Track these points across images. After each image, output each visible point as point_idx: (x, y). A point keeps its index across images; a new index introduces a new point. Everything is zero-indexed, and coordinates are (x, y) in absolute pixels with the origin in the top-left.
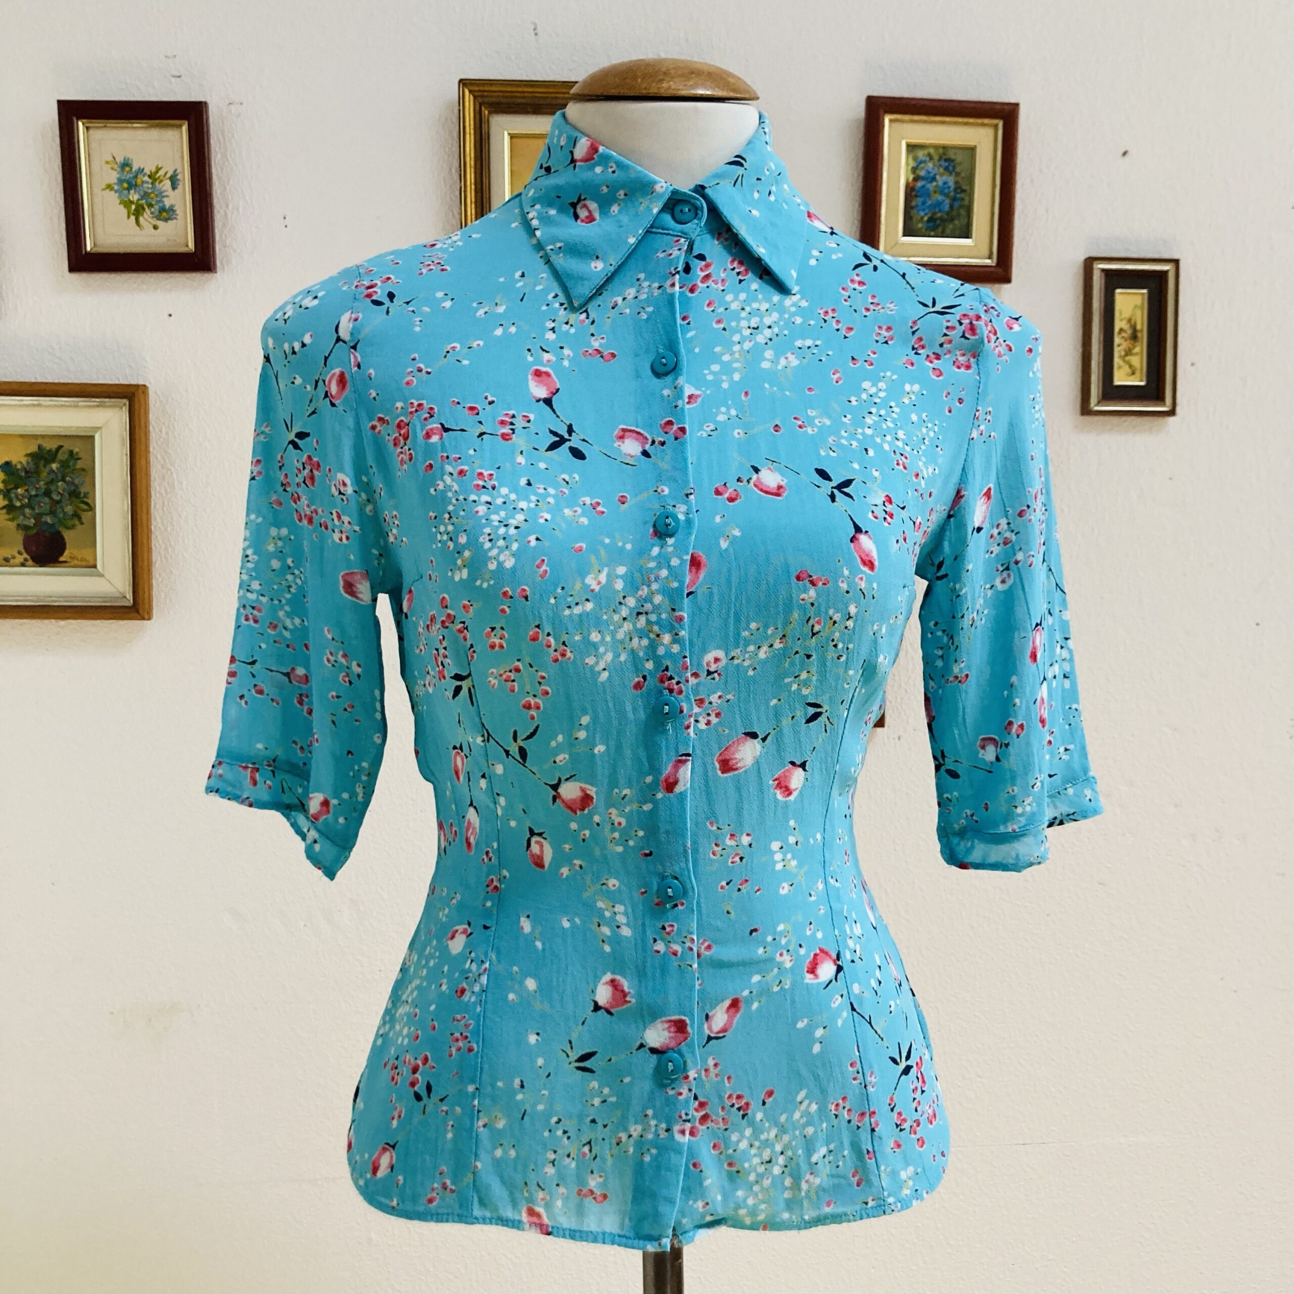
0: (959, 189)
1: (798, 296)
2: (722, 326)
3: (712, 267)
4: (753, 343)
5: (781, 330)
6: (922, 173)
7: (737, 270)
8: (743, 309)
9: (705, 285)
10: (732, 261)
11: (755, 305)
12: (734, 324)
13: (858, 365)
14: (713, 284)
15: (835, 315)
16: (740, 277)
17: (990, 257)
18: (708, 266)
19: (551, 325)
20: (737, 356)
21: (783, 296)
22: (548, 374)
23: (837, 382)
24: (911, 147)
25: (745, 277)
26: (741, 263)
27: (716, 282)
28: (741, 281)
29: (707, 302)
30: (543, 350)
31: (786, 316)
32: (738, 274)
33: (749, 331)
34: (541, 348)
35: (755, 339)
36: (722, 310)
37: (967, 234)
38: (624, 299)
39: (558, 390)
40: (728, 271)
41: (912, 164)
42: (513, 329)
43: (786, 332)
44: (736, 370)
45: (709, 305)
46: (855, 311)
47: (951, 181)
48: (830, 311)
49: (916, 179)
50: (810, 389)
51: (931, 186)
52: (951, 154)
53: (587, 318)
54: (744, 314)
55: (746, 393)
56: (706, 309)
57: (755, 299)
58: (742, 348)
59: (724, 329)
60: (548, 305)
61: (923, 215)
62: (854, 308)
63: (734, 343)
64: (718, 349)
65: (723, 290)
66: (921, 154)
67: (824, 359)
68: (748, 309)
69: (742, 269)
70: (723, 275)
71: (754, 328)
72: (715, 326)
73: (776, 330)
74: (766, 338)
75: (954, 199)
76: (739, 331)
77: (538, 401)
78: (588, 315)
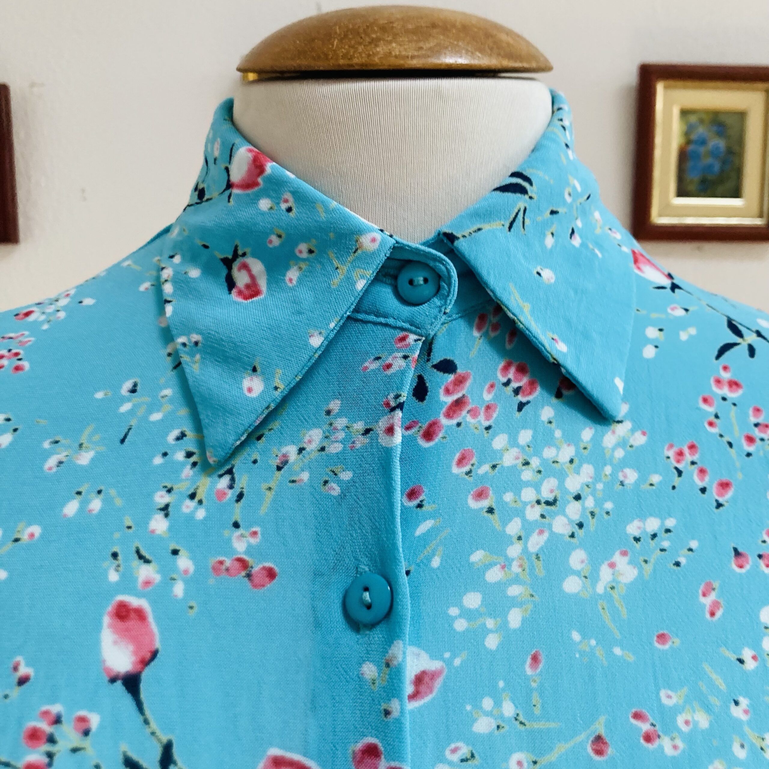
0: (730, 152)
1: (627, 425)
2: (485, 503)
3: (468, 384)
4: (546, 535)
5: (599, 502)
6: (694, 137)
7: (515, 385)
8: (527, 463)
9: (455, 422)
10: (506, 369)
11: (549, 453)
12: (508, 497)
13: (748, 567)
14: (469, 418)
15: (695, 458)
16: (521, 398)
17: (761, 216)
18: (460, 381)
19: (161, 499)
20: (515, 568)
21: (599, 427)
22: (140, 614)
23: (712, 614)
24: (685, 113)
25: (530, 398)
26: (522, 370)
27: (474, 413)
28: (521, 406)
29: (457, 456)
30: (141, 557)
31: (608, 470)
32: (517, 391)
33: (538, 510)
34: (138, 552)
35: (550, 526)
36: (486, 468)
37: (736, 193)
38: (301, 450)
39: (154, 654)
40: (498, 386)
41: (685, 128)
42: (96, 504)
43: (609, 506)
44: (514, 602)
45: (461, 462)
46: (730, 444)
47: (721, 144)
48: (686, 451)
49: (689, 142)
50: (662, 638)
51: (702, 150)
52: (722, 118)
53: (231, 487)
54: (527, 475)
55: (535, 659)
56: (455, 470)
57: (550, 441)
58: (525, 550)
59: (491, 510)
60: (165, 454)
61: (694, 177)
62: (727, 438)
63: (507, 541)
64: (477, 556)
65: (488, 428)
66: (693, 119)
67: (683, 560)
68: (535, 462)
69: (524, 381)
70: (488, 397)
71: (548, 503)
72: (473, 504)
73: (589, 503)
74: (570, 521)
75: (724, 162)
76: (520, 513)
77: (113, 680)
78: (233, 480)
